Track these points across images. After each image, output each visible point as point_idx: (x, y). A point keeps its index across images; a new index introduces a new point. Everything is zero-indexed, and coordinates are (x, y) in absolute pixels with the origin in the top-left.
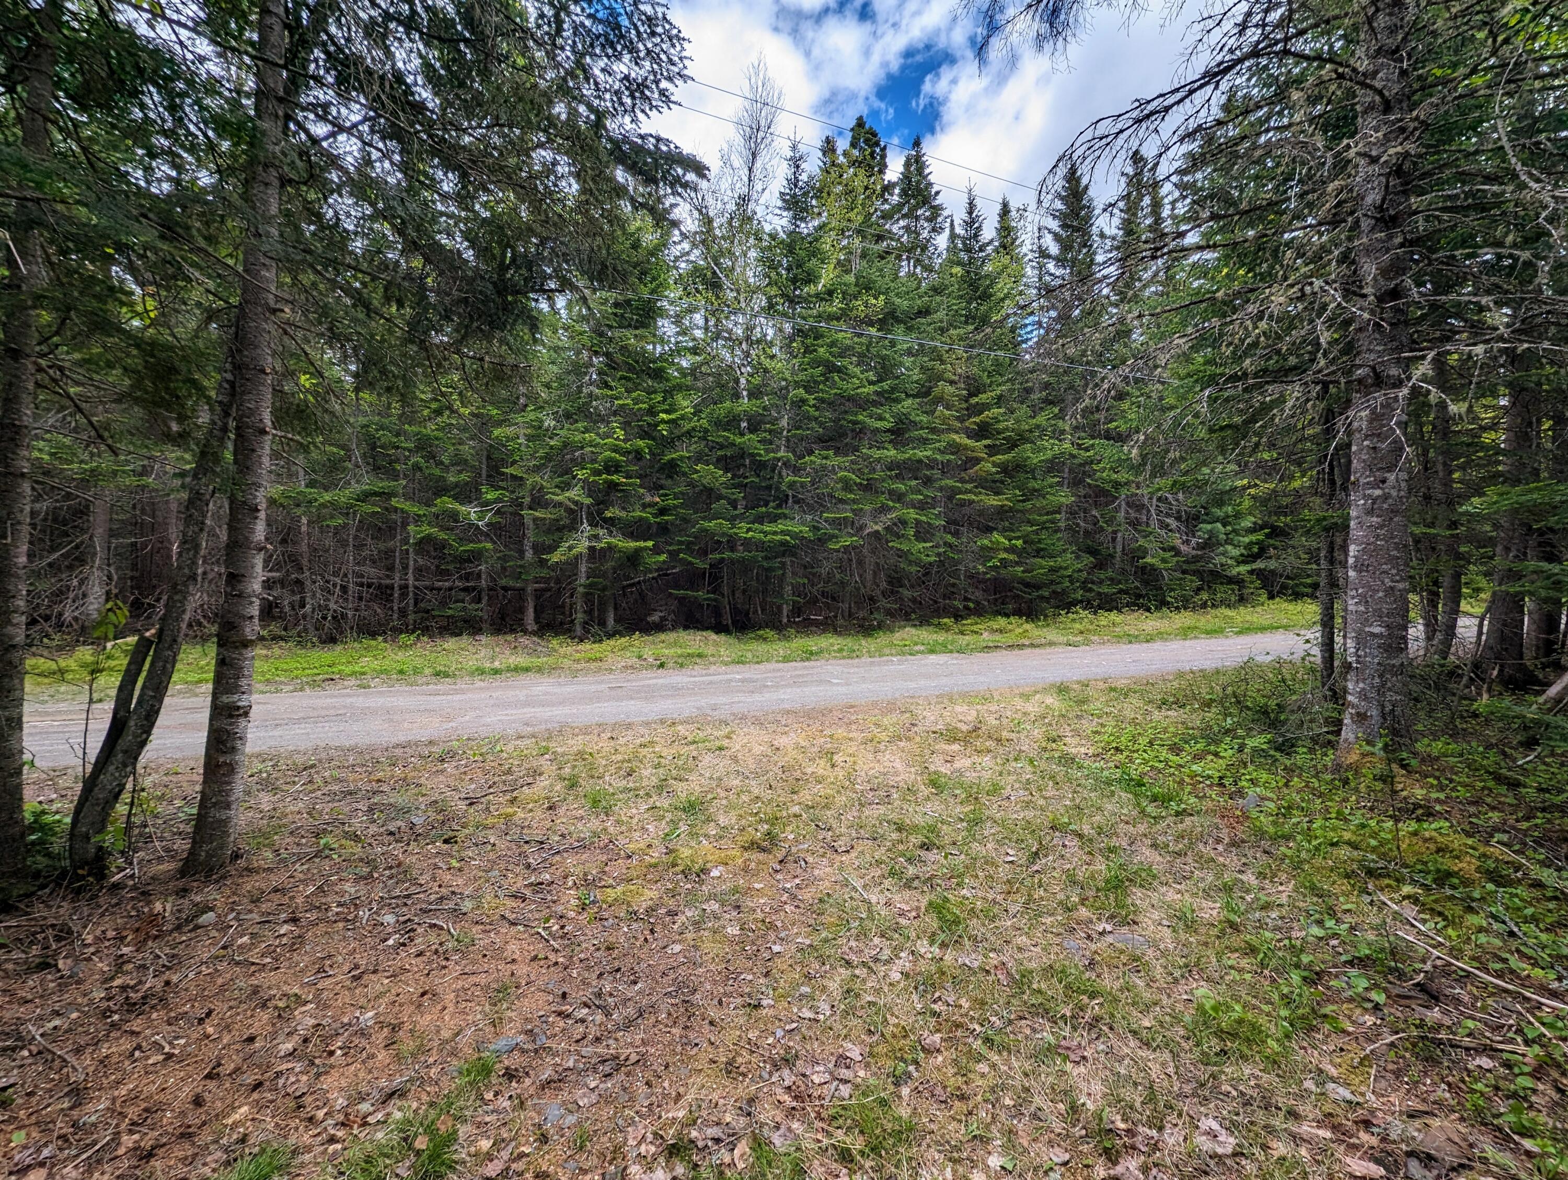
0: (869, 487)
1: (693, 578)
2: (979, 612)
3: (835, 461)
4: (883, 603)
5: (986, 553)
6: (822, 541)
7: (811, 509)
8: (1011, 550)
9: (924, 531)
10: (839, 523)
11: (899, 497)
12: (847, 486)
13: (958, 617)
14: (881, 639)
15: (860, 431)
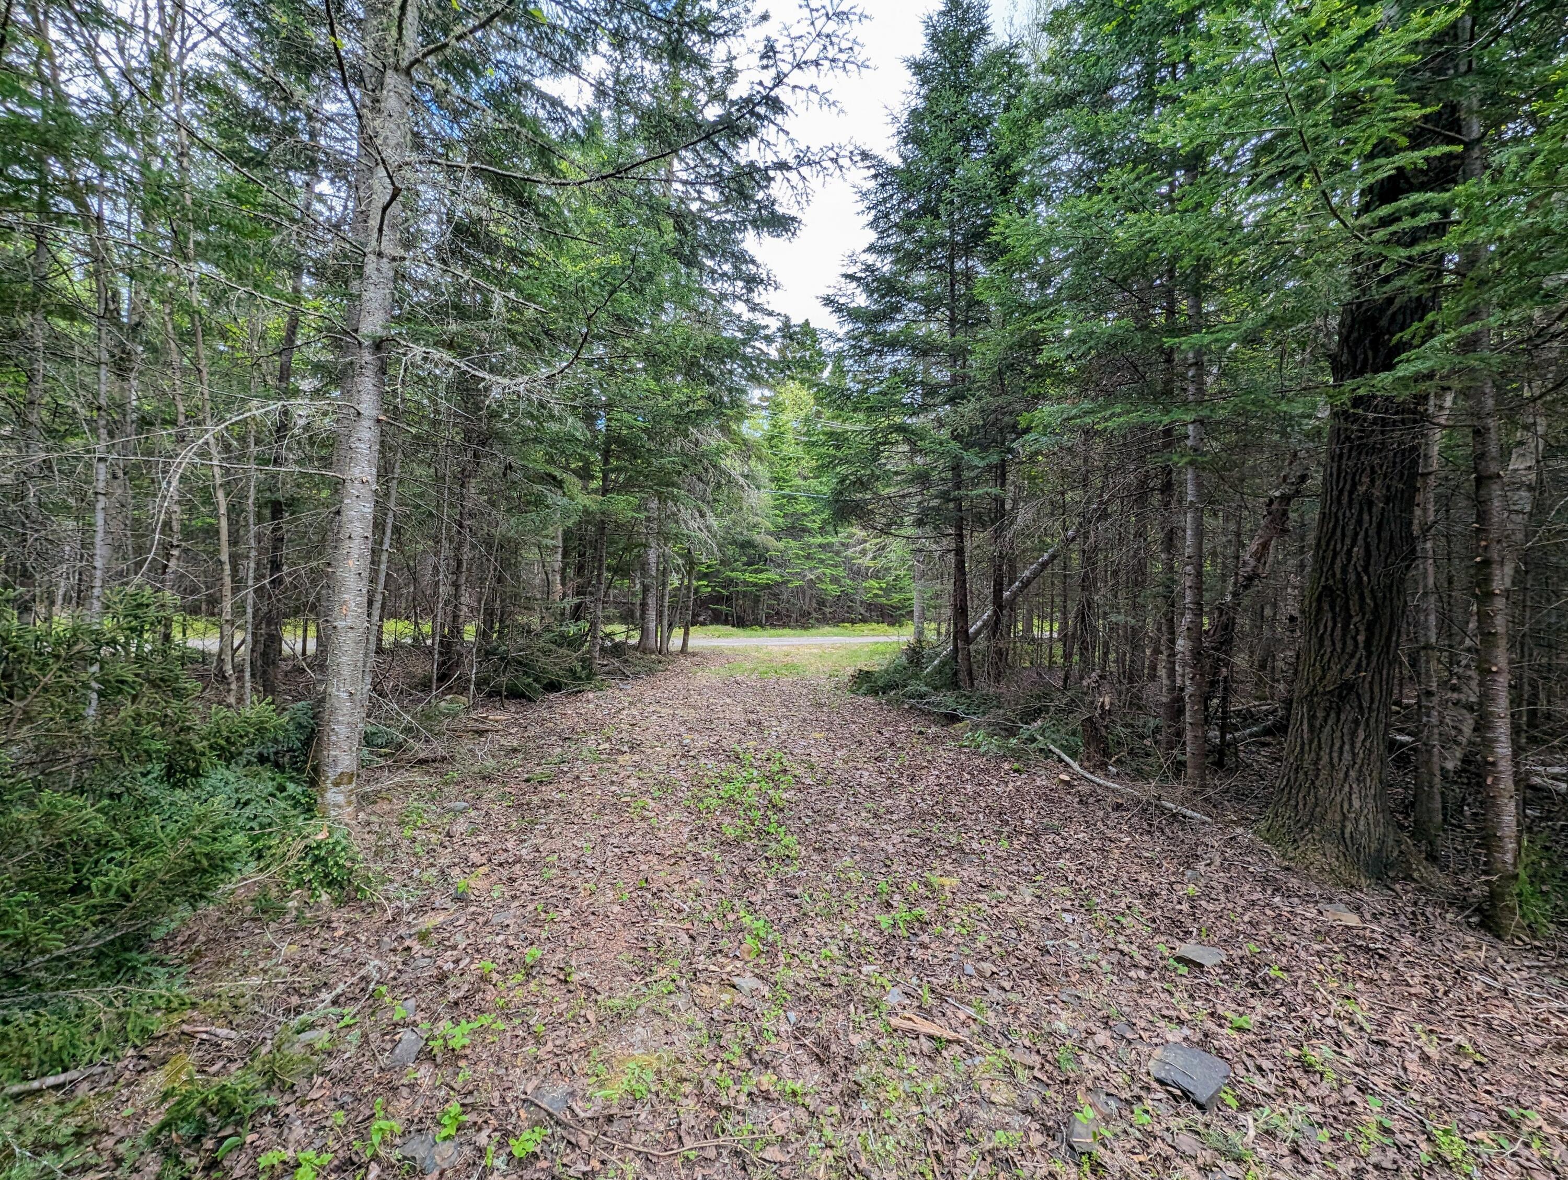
0: (808, 557)
1: (719, 599)
2: (864, 620)
3: (793, 543)
4: (814, 615)
5: (868, 590)
6: (785, 583)
7: (780, 566)
8: (881, 589)
9: (835, 580)
10: (793, 575)
11: (822, 561)
12: (798, 557)
13: (853, 622)
14: (813, 631)
15: (805, 530)
